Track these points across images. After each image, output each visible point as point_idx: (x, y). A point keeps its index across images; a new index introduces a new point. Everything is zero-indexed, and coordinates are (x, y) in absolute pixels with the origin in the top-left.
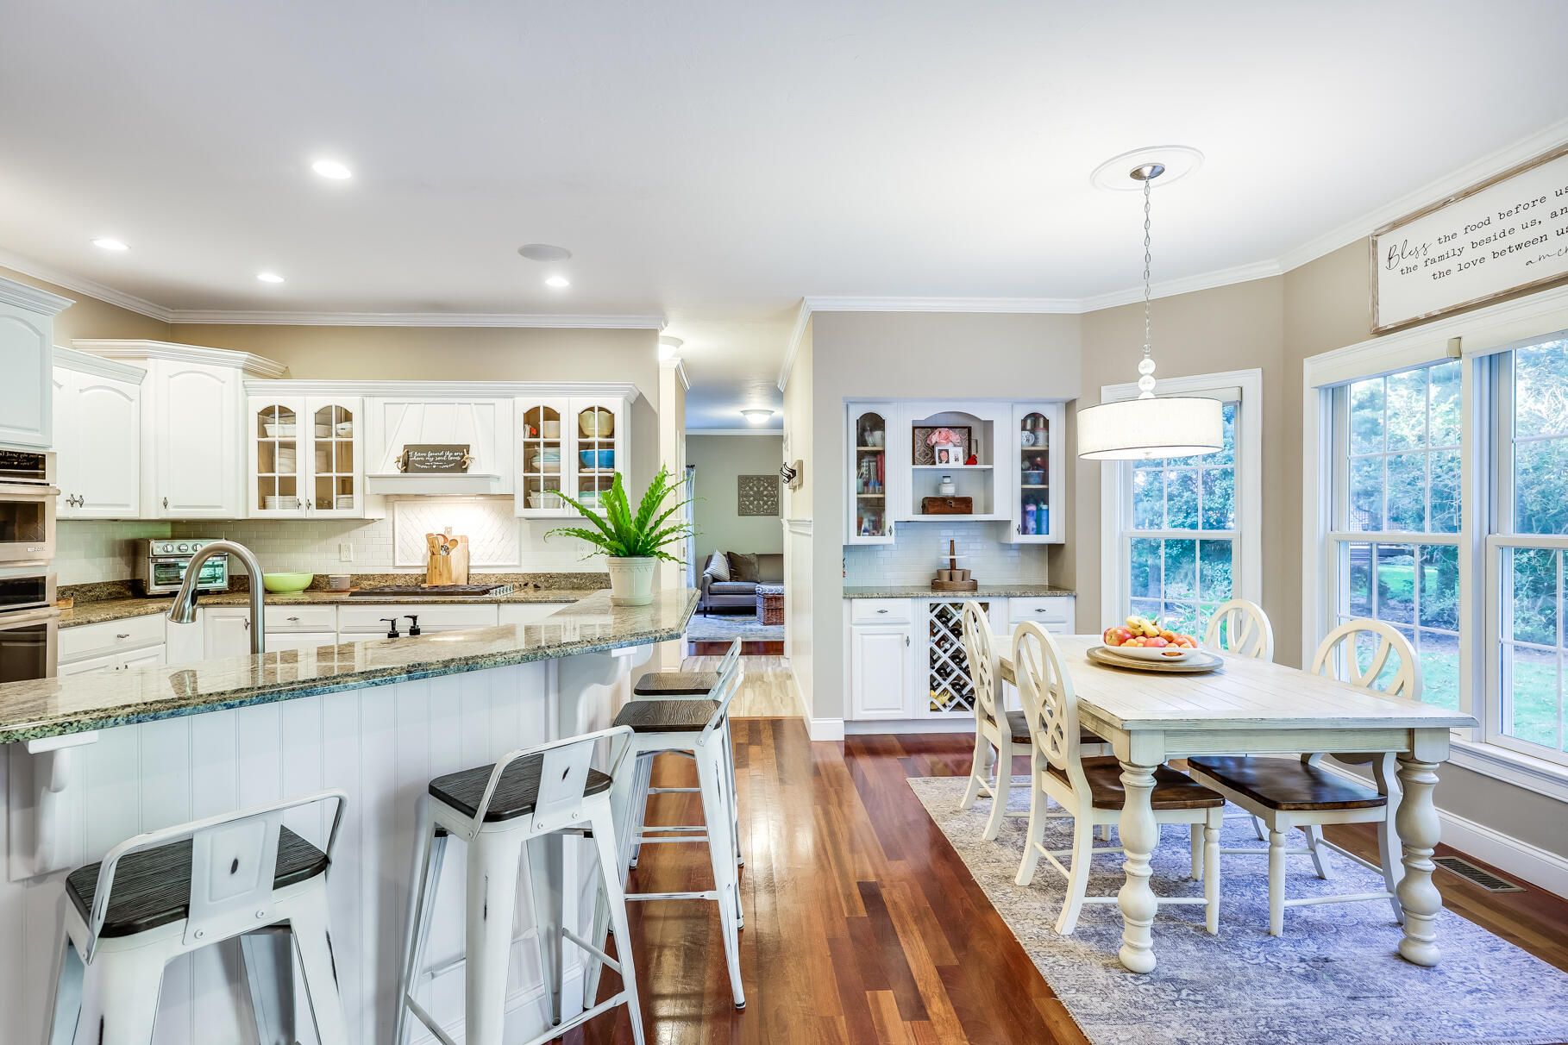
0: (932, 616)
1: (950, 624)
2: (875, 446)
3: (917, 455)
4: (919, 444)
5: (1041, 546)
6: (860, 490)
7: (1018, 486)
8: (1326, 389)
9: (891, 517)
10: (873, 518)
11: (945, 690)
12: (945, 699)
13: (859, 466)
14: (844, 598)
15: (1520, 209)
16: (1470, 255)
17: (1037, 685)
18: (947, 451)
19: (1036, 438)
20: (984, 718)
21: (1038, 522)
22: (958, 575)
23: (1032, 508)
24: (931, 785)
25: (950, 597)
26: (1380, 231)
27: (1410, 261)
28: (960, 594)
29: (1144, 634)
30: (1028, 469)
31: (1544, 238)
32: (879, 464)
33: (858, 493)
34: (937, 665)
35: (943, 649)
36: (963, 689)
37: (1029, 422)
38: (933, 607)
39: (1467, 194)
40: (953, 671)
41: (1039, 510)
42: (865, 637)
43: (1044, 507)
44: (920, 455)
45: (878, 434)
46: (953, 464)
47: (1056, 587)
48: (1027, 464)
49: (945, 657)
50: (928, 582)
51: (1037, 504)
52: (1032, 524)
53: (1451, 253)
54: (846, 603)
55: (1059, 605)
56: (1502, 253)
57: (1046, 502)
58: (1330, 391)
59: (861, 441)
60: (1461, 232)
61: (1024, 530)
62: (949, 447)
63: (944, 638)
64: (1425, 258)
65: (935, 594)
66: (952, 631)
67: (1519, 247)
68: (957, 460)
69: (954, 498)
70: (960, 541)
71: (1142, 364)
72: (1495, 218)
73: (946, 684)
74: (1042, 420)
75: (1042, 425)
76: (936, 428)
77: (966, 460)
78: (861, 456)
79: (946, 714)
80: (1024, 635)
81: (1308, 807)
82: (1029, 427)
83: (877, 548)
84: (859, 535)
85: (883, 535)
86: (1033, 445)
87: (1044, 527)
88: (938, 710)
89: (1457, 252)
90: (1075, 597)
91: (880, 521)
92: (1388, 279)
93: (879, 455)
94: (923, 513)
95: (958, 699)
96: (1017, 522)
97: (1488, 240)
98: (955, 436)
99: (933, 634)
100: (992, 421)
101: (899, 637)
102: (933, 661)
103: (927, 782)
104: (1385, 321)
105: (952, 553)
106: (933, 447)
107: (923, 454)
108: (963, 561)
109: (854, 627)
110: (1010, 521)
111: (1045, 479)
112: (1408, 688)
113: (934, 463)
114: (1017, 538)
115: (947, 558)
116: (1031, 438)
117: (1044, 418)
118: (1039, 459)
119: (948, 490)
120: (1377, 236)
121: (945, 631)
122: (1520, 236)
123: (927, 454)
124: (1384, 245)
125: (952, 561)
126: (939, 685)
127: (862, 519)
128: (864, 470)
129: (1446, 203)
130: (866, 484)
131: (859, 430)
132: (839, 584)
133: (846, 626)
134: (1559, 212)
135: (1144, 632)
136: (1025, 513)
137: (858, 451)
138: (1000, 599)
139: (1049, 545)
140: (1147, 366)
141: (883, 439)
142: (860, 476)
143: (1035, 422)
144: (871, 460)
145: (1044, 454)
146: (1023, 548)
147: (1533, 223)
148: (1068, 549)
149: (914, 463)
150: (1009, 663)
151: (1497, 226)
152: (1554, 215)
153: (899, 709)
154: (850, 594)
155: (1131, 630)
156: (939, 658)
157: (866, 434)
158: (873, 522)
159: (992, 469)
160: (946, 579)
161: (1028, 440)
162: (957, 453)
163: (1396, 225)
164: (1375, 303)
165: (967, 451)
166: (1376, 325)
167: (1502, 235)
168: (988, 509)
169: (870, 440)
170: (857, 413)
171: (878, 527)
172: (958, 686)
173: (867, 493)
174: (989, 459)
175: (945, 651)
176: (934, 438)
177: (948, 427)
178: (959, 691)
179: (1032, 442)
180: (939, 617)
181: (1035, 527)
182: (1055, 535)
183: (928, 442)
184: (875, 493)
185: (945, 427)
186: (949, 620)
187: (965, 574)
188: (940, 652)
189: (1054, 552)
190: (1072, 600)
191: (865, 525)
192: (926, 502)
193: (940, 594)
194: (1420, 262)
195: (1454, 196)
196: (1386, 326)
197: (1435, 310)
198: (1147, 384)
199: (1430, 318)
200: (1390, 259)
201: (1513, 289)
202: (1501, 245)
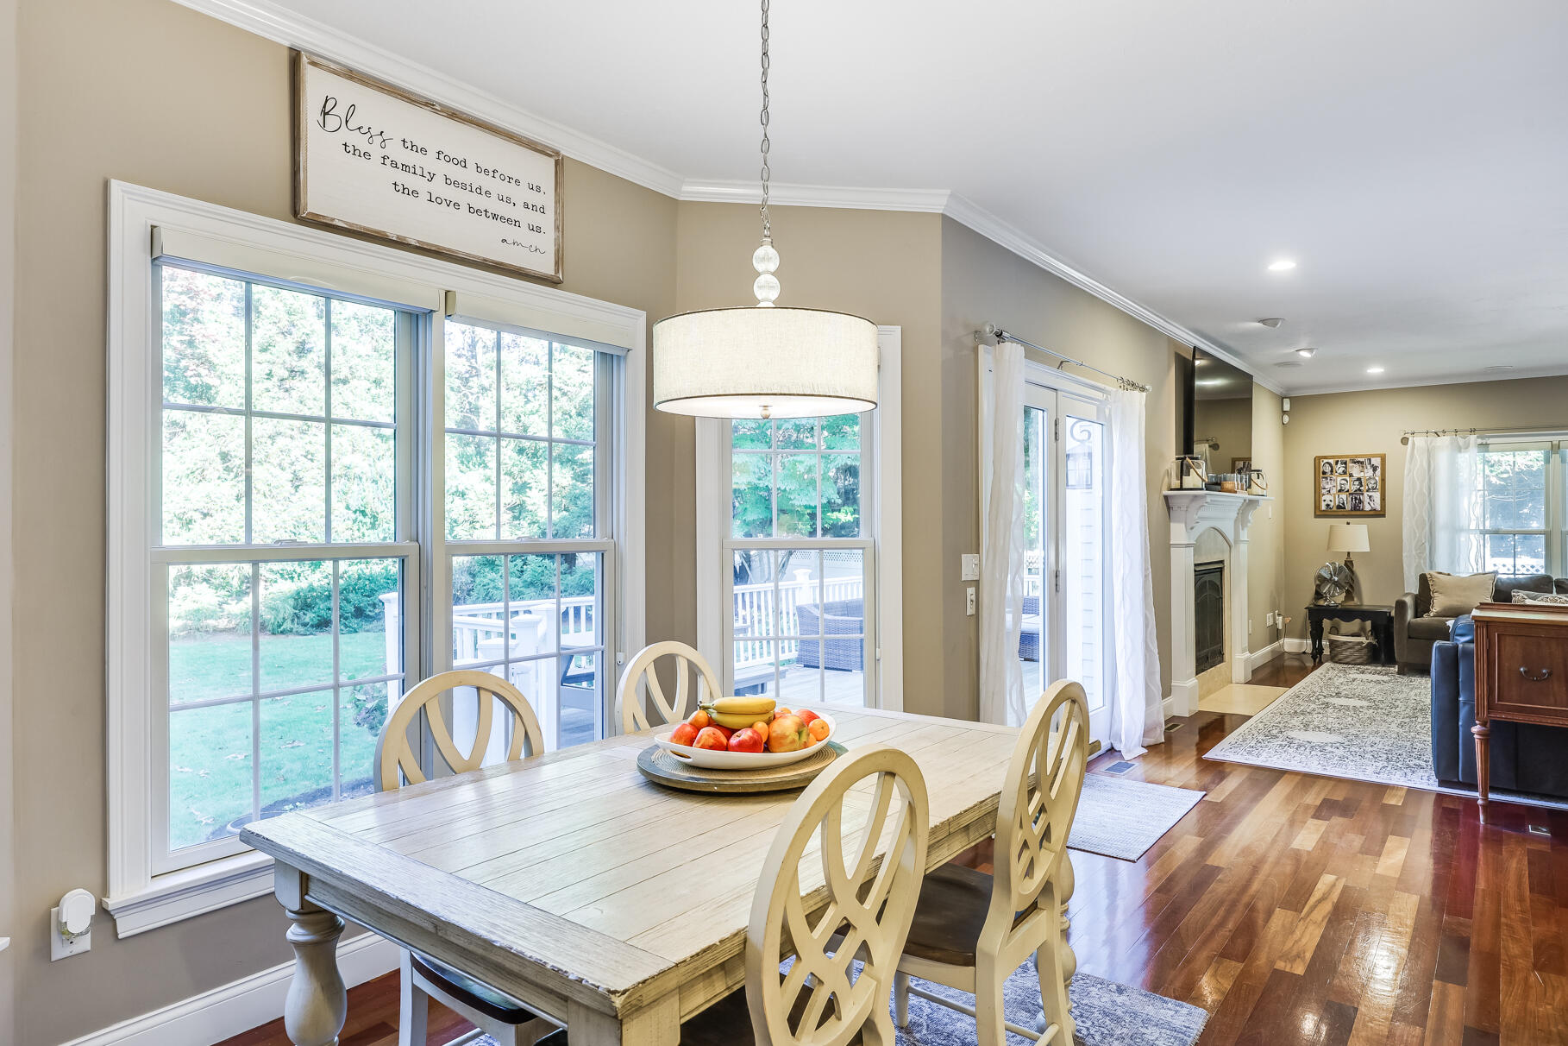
15: (497, 175)
16: (442, 189)
26: (306, 55)
27: (360, 142)
31: (517, 223)
39: (454, 115)
53: (419, 171)
56: (478, 212)
60: (432, 152)
64: (383, 152)
67: (495, 217)
72: (473, 166)
89: (427, 176)
92: (319, 140)
97: (463, 186)
120: (312, 63)
122: (494, 206)
129: (426, 104)
134: (530, 206)
147: (509, 200)
151: (474, 177)
152: (526, 206)
164: (302, 169)
166: (305, 205)
167: (478, 191)
194: (375, 152)
195: (440, 105)
196: (333, 219)
197: (413, 237)
198: (767, 289)
199: (400, 244)
200: (326, 114)
201: (502, 264)
202: (479, 202)
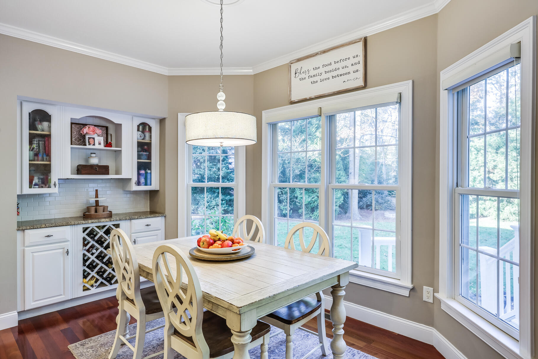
0: (84, 235)
1: (96, 238)
2: (43, 131)
3: (73, 139)
4: (75, 133)
5: (146, 192)
6: (31, 159)
7: (135, 161)
8: (270, 124)
9: (54, 177)
10: (42, 177)
11: (93, 277)
12: (93, 282)
13: (31, 143)
14: (18, 230)
15: (341, 61)
16: (324, 76)
17: (170, 283)
18: (94, 138)
19: (145, 136)
20: (124, 299)
21: (146, 179)
22: (100, 209)
23: (142, 172)
24: (87, 346)
25: (96, 222)
26: (292, 62)
27: (303, 76)
28: (103, 220)
29: (219, 240)
30: (141, 152)
31: (349, 73)
32: (47, 143)
33: (30, 161)
34: (87, 264)
35: (91, 253)
36: (103, 274)
37: (141, 127)
38: (85, 230)
39: (324, 52)
40: (97, 264)
41: (146, 173)
42: (35, 254)
43: (149, 171)
44: (75, 140)
45: (45, 124)
46: (97, 146)
47: (153, 212)
48: (140, 149)
49: (93, 258)
50: (80, 214)
51: (145, 170)
52: (142, 180)
53: (318, 75)
54: (19, 234)
55: (157, 222)
56: (335, 77)
57: (150, 169)
58: (272, 125)
59: (32, 126)
60: (321, 67)
61: (138, 183)
62: (95, 136)
63: (92, 247)
64: (309, 75)
65: (87, 222)
66: (97, 242)
67: (341, 75)
68: (100, 144)
69: (97, 166)
70: (101, 190)
71: (219, 94)
72: (333, 63)
73: (93, 274)
74: (147, 127)
75: (147, 130)
76: (86, 125)
77: (105, 144)
78: (32, 138)
79: (93, 290)
80: (163, 253)
81: (301, 318)
82: (141, 130)
83: (45, 196)
84: (30, 187)
85: (49, 187)
86: (143, 139)
87: (149, 182)
88: (88, 289)
89: (320, 74)
90: (165, 217)
91: (47, 178)
92: (295, 81)
93: (47, 138)
94: (78, 174)
95: (101, 280)
96: (135, 179)
97: (331, 71)
98: (99, 131)
99: (85, 245)
100: (121, 125)
101: (61, 250)
102: (85, 261)
103: (82, 345)
104: (294, 98)
105: (97, 196)
106: (84, 136)
107: (78, 140)
108: (103, 200)
109: (26, 249)
110: (131, 179)
111: (149, 157)
112: (327, 251)
113: (85, 145)
114: (135, 188)
115: (93, 200)
116: (142, 136)
117: (149, 126)
118: (146, 147)
119: (94, 161)
120: (291, 63)
121: (92, 242)
122: (341, 71)
123: (80, 140)
124: (294, 67)
125: (97, 202)
126: (89, 274)
127: (33, 177)
128: (34, 146)
129: (317, 54)
130: (36, 155)
131: (31, 120)
132: (14, 219)
133: (19, 248)
134: (354, 64)
135: (219, 238)
136: (139, 174)
137: (30, 133)
138: (126, 221)
139: (150, 191)
140: (221, 96)
141: (50, 127)
142: (31, 149)
143: (144, 127)
144: (40, 139)
145: (149, 145)
146: (136, 193)
147: (346, 67)
148: (161, 192)
149: (71, 144)
150: (149, 269)
151: (334, 66)
152: (352, 65)
153: (61, 295)
154: (23, 226)
155: (213, 238)
156: (89, 258)
157: (36, 123)
158: (42, 179)
159: (121, 150)
160: (93, 212)
161: (141, 136)
162: (99, 140)
163: (299, 60)
164: (290, 91)
165: (105, 140)
166: (291, 100)
167: (335, 70)
168: (118, 172)
169: (39, 127)
170: (28, 108)
171: (45, 182)
172: (101, 273)
173: (38, 160)
174: (119, 144)
175: (92, 254)
176: (85, 130)
177: (95, 126)
178: (101, 276)
179: (142, 138)
180: (88, 235)
181: (144, 182)
182: (154, 186)
183: (81, 132)
184: (43, 161)
185: (93, 125)
186: (95, 236)
187: (105, 208)
188: (89, 255)
189: (153, 194)
190: (163, 218)
191: (36, 180)
192: (80, 168)
193: (90, 221)
194: (307, 76)
195: (320, 52)
196: (295, 101)
197: (313, 96)
198: (221, 106)
199: (311, 99)
200: (296, 74)
201: (340, 91)
202: (335, 74)
